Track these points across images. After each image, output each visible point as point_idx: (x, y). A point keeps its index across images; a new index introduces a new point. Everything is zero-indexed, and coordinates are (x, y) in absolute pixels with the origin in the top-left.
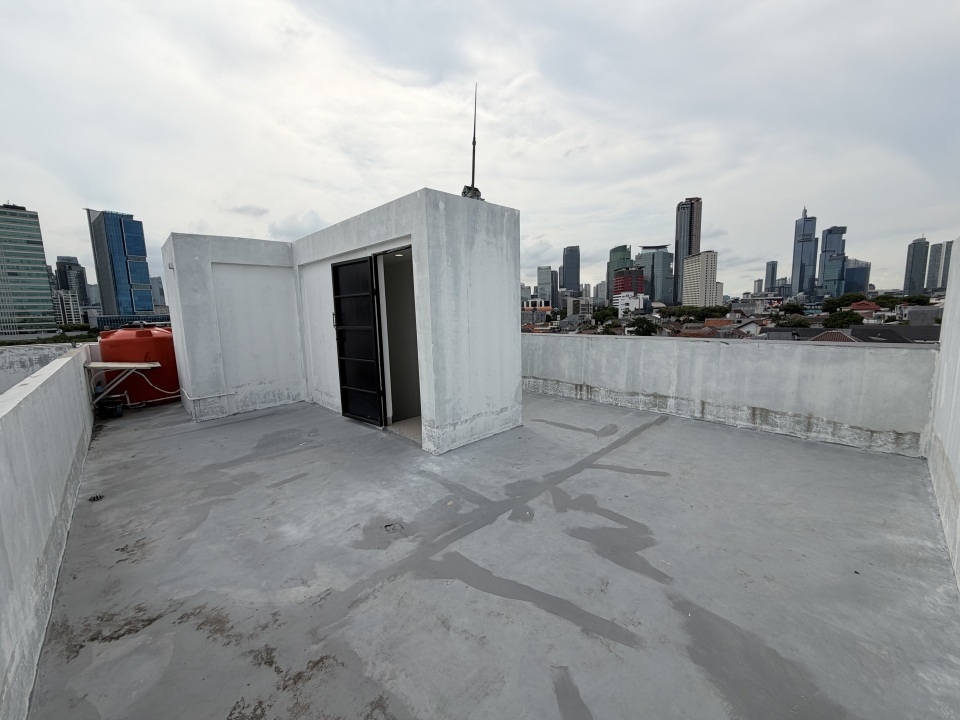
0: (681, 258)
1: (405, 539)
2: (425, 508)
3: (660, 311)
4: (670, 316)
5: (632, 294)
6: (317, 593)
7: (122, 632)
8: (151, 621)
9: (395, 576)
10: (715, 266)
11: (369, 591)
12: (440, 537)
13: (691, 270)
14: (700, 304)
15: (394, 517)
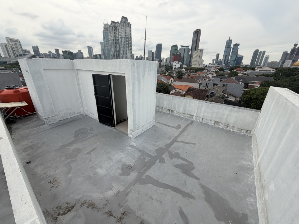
0: (193, 51)
1: (133, 172)
2: (136, 160)
3: (185, 68)
4: (188, 70)
5: (177, 62)
6: (116, 192)
7: (66, 212)
8: (73, 207)
9: (135, 184)
10: (202, 54)
11: (129, 190)
12: (142, 170)
13: (195, 55)
14: (197, 67)
15: (128, 164)
